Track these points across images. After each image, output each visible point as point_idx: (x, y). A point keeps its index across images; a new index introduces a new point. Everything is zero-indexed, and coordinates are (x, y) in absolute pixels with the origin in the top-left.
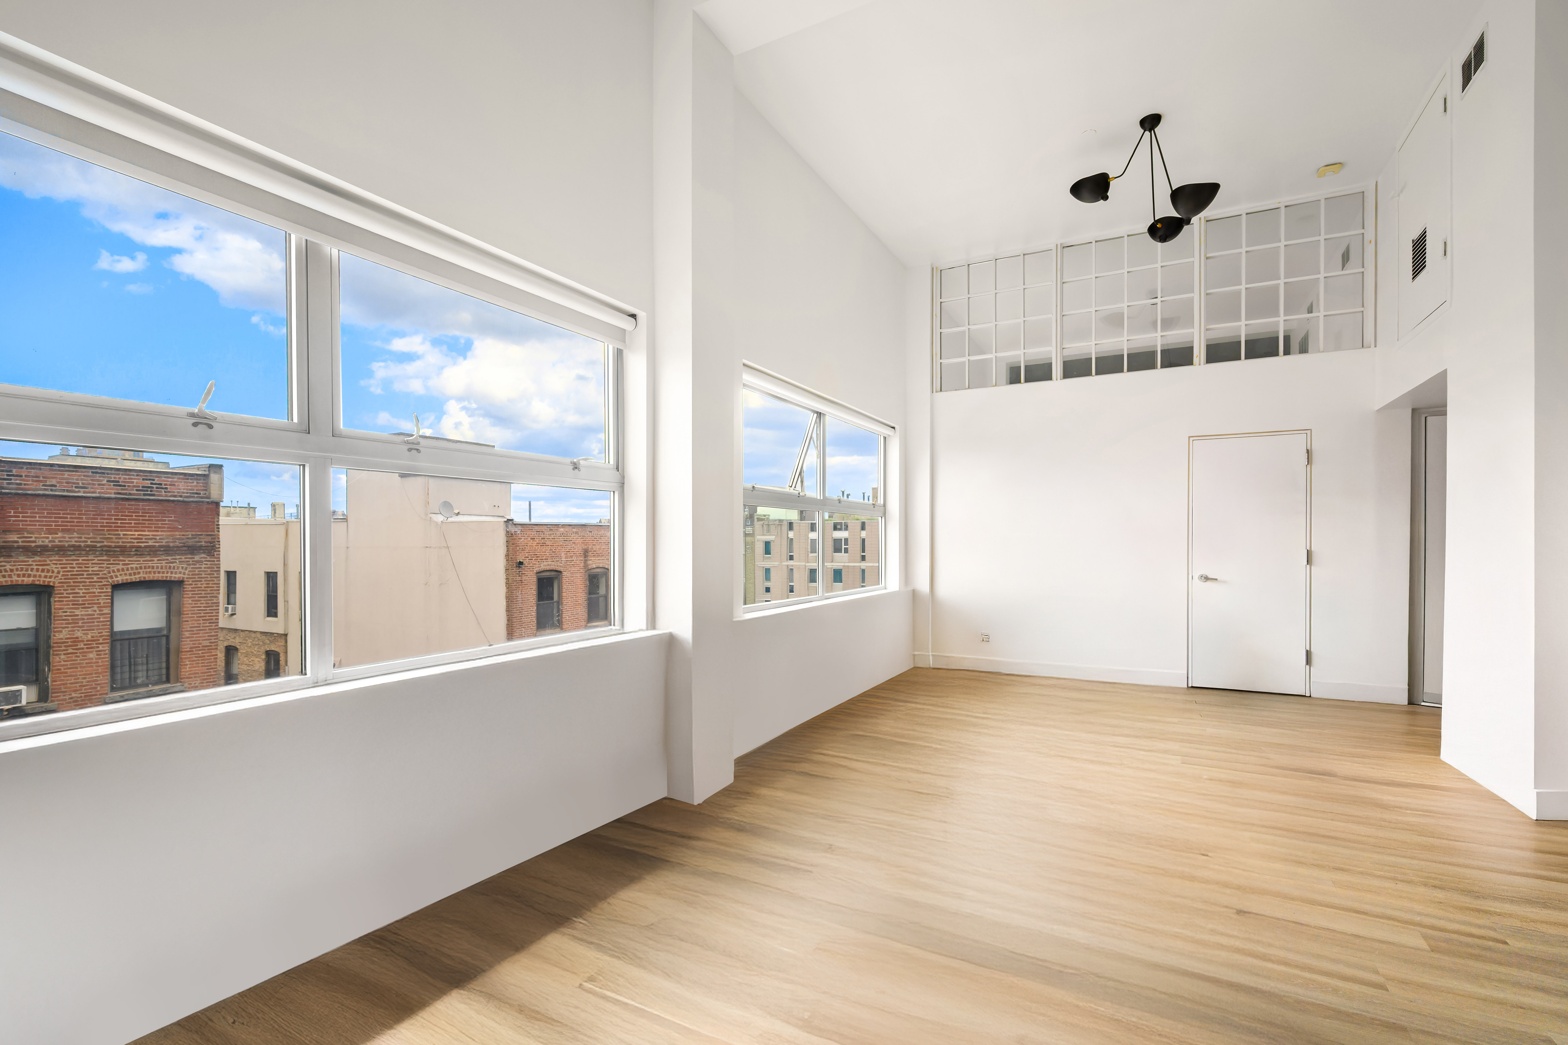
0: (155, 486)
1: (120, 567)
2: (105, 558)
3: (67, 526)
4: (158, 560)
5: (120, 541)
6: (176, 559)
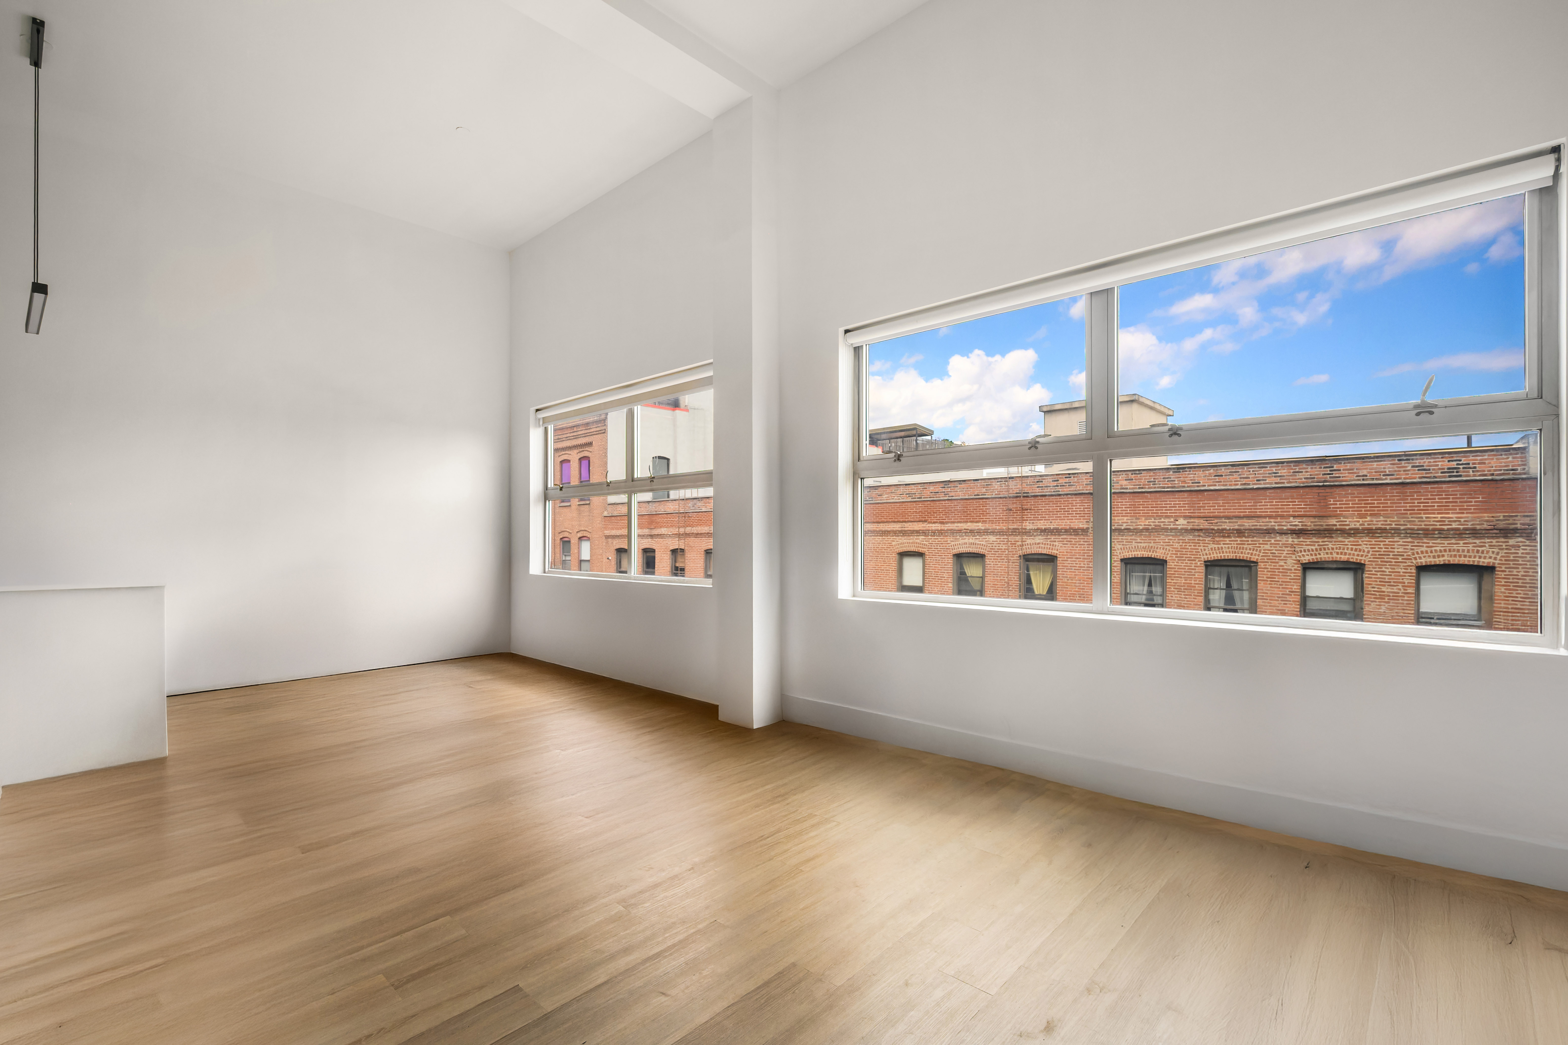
0: (1461, 467)
1: (1424, 549)
2: (1410, 540)
3: (1374, 511)
4: (1464, 544)
5: (1423, 523)
6: (1485, 543)
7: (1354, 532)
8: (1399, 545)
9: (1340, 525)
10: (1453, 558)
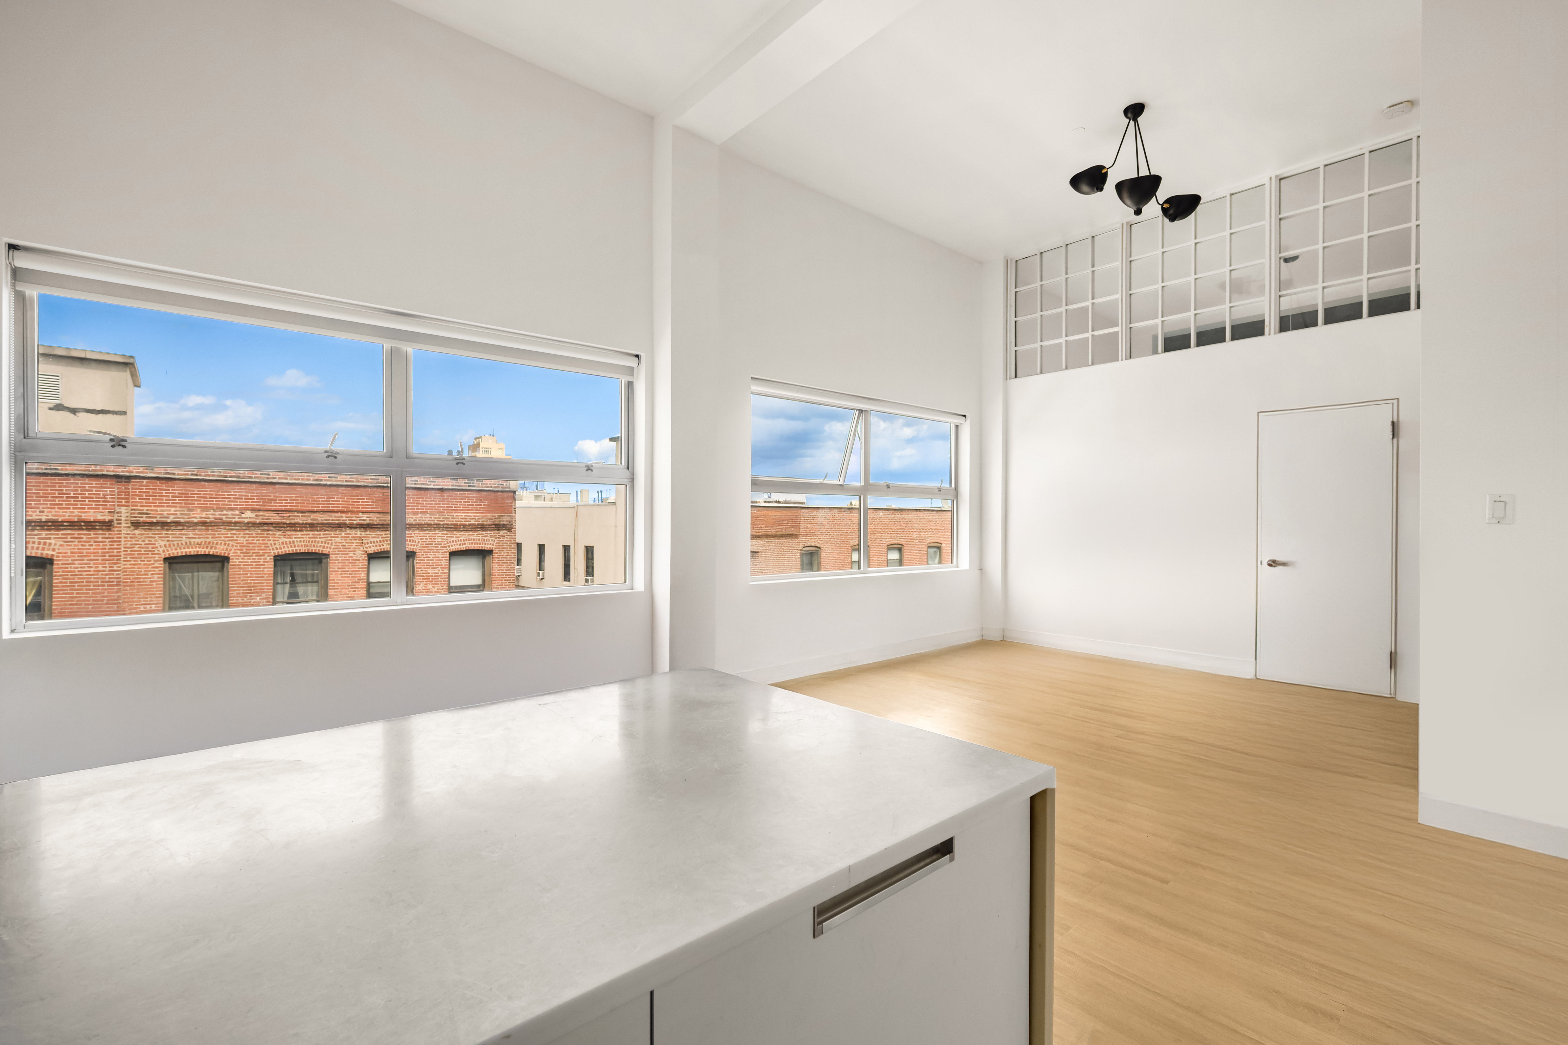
1: (454, 539)
2: (445, 532)
3: (423, 509)
4: (477, 535)
5: (454, 520)
6: (488, 534)
7: (409, 526)
8: (439, 536)
10: (471, 545)
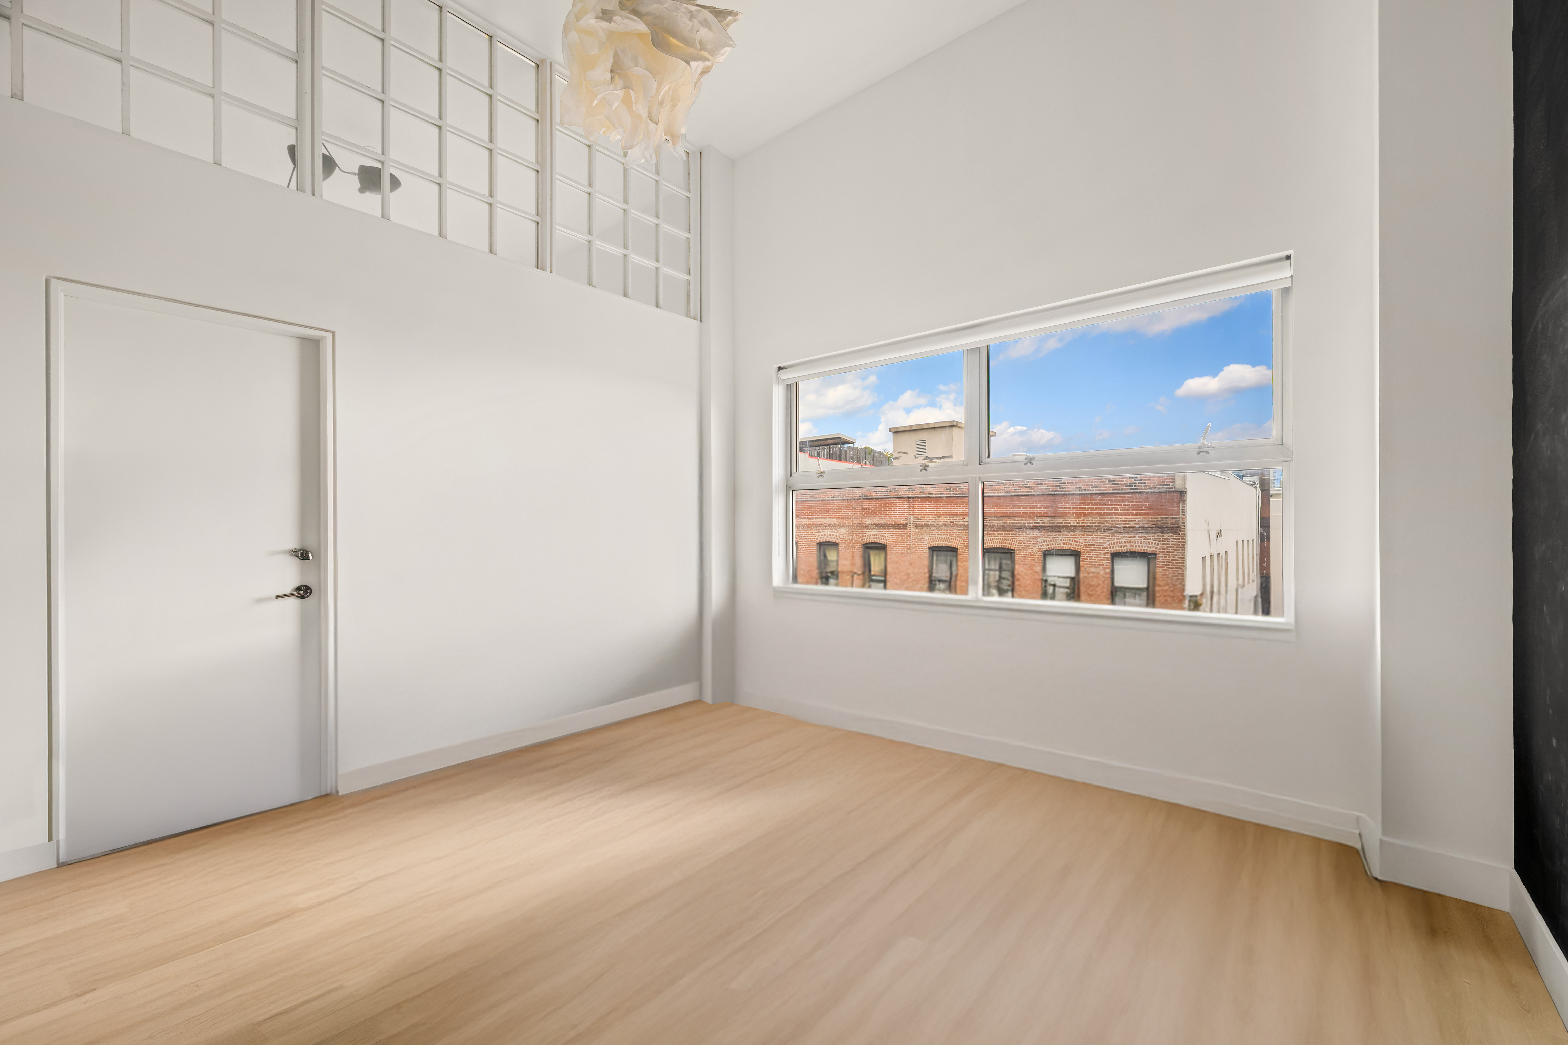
0: (1137, 482)
1: (1115, 541)
2: (1107, 534)
3: (1085, 513)
4: (1138, 537)
5: (1114, 523)
6: (1151, 536)
7: (1074, 528)
8: (1101, 538)
9: (1065, 523)
10: (1132, 548)
